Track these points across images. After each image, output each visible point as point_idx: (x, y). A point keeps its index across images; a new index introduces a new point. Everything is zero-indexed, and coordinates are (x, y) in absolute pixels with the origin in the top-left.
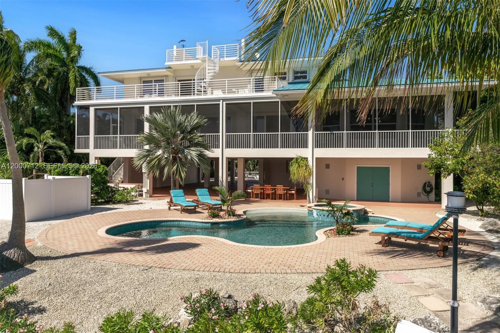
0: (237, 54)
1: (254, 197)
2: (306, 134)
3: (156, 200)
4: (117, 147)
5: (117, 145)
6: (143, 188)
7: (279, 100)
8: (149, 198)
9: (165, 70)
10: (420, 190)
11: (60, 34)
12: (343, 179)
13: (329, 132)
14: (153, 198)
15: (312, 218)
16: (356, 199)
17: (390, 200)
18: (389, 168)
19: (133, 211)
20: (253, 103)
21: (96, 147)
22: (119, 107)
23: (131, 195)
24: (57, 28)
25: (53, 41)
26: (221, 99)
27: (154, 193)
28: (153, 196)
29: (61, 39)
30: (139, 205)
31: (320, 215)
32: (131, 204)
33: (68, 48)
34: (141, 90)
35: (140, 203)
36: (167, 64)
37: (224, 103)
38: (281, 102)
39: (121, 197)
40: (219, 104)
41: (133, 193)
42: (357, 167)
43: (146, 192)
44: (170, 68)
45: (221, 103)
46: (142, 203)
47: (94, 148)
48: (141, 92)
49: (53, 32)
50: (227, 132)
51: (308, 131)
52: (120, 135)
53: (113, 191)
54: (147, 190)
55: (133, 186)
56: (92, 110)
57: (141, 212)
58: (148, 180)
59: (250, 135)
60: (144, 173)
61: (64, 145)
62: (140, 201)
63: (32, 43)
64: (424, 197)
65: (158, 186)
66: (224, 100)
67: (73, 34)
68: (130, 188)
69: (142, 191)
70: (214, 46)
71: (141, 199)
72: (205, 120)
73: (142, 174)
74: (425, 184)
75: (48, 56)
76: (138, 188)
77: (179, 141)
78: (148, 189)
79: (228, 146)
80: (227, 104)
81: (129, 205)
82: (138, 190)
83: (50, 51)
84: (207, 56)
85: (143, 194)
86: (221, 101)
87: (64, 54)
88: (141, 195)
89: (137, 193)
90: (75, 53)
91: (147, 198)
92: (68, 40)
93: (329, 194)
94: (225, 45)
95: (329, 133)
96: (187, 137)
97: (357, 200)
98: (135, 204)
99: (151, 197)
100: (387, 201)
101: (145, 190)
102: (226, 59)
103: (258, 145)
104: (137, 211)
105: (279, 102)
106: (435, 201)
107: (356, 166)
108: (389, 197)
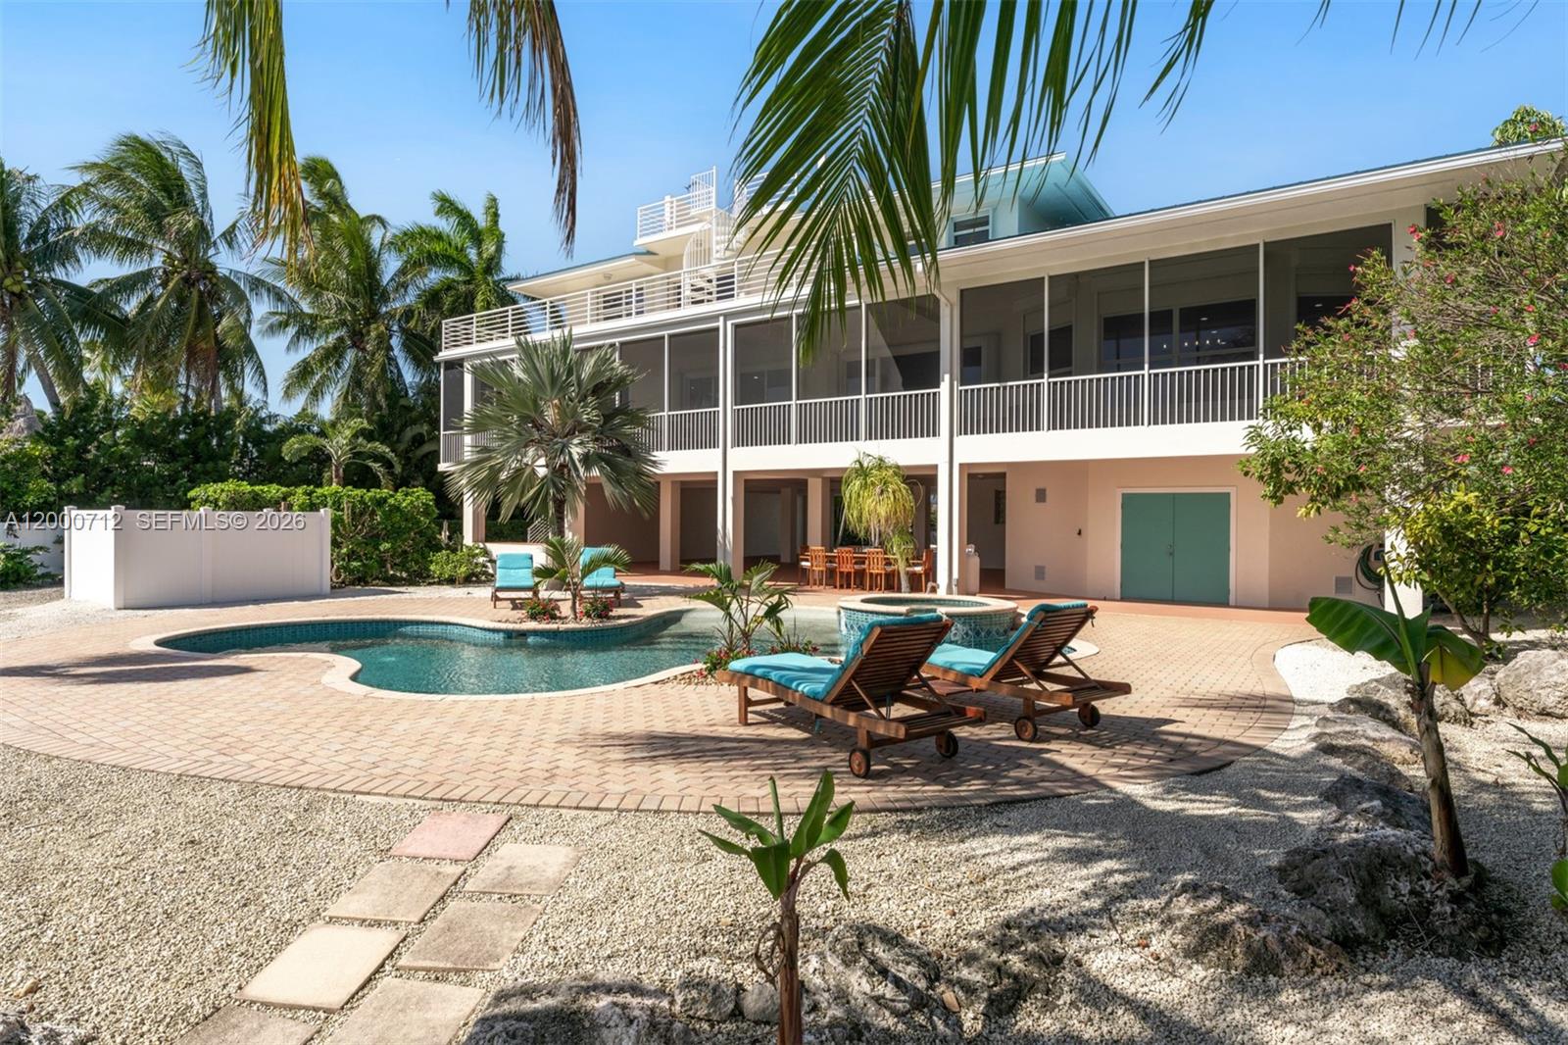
7: (859, 301)
9: (632, 260)
10: (1348, 570)
11: (461, 207)
12: (1080, 533)
13: (997, 385)
16: (1119, 597)
17: (1232, 601)
24: (454, 194)
25: (446, 225)
26: (720, 315)
29: (465, 219)
33: (477, 237)
36: (639, 242)
37: (729, 323)
38: (866, 306)
40: (717, 329)
42: (1123, 495)
44: (649, 253)
45: (721, 323)
49: (446, 205)
56: (468, 368)
59: (789, 405)
61: (387, 450)
63: (405, 234)
64: (1363, 594)
66: (727, 316)
67: (493, 209)
74: (1368, 549)
75: (432, 259)
79: (740, 441)
80: (737, 327)
83: (438, 247)
84: (714, 207)
86: (721, 319)
87: (472, 253)
90: (490, 248)
92: (481, 220)
93: (1043, 579)
95: (998, 388)
97: (1123, 599)
100: (1222, 602)
103: (809, 434)
105: (859, 307)
107: (1119, 492)
108: (1229, 590)
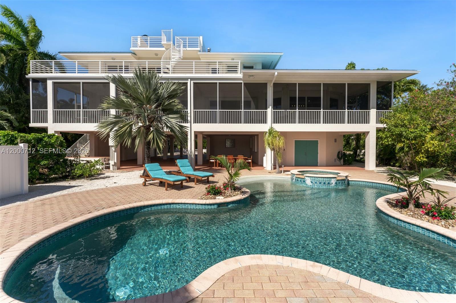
0: (198, 45)
1: (218, 166)
2: (265, 111)
3: (125, 172)
4: (80, 121)
5: (80, 120)
6: (110, 161)
7: (242, 81)
8: (116, 171)
9: (130, 54)
10: (336, 157)
12: (284, 150)
14: (121, 171)
15: (305, 185)
16: (294, 165)
17: (318, 165)
18: (318, 141)
19: (97, 190)
20: (219, 83)
21: (55, 121)
22: (81, 81)
23: (95, 168)
26: (189, 78)
27: (121, 165)
28: (120, 168)
30: (106, 180)
31: (316, 183)
32: (95, 179)
34: (105, 66)
35: (107, 177)
36: (132, 49)
37: (192, 82)
38: (244, 83)
39: (81, 171)
40: (187, 83)
41: (98, 167)
42: (295, 141)
43: (113, 164)
44: (134, 54)
45: (189, 81)
46: (109, 177)
47: (54, 122)
48: (105, 68)
50: (194, 108)
51: (267, 110)
52: (83, 109)
53: (72, 165)
54: (114, 162)
55: (97, 159)
56: (50, 84)
57: (108, 191)
58: (116, 153)
59: (216, 111)
60: (111, 146)
62: (107, 174)
64: (338, 162)
65: (123, 159)
66: (192, 79)
68: (93, 161)
69: (109, 164)
70: (177, 37)
71: (108, 172)
72: (183, 87)
73: (108, 147)
74: (339, 152)
76: (105, 161)
77: (154, 109)
78: (116, 161)
79: (196, 121)
80: (194, 83)
81: (93, 179)
82: (104, 163)
84: (172, 43)
85: (110, 166)
86: (189, 80)
88: (108, 168)
89: (104, 166)
91: (114, 171)
94: (187, 37)
95: (284, 111)
96: (164, 103)
98: (101, 178)
99: (118, 169)
101: (112, 163)
102: (188, 49)
103: (223, 121)
104: (102, 189)
105: (241, 83)
106: (344, 164)
108: (318, 163)
